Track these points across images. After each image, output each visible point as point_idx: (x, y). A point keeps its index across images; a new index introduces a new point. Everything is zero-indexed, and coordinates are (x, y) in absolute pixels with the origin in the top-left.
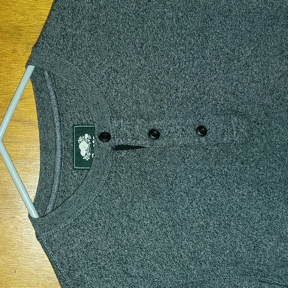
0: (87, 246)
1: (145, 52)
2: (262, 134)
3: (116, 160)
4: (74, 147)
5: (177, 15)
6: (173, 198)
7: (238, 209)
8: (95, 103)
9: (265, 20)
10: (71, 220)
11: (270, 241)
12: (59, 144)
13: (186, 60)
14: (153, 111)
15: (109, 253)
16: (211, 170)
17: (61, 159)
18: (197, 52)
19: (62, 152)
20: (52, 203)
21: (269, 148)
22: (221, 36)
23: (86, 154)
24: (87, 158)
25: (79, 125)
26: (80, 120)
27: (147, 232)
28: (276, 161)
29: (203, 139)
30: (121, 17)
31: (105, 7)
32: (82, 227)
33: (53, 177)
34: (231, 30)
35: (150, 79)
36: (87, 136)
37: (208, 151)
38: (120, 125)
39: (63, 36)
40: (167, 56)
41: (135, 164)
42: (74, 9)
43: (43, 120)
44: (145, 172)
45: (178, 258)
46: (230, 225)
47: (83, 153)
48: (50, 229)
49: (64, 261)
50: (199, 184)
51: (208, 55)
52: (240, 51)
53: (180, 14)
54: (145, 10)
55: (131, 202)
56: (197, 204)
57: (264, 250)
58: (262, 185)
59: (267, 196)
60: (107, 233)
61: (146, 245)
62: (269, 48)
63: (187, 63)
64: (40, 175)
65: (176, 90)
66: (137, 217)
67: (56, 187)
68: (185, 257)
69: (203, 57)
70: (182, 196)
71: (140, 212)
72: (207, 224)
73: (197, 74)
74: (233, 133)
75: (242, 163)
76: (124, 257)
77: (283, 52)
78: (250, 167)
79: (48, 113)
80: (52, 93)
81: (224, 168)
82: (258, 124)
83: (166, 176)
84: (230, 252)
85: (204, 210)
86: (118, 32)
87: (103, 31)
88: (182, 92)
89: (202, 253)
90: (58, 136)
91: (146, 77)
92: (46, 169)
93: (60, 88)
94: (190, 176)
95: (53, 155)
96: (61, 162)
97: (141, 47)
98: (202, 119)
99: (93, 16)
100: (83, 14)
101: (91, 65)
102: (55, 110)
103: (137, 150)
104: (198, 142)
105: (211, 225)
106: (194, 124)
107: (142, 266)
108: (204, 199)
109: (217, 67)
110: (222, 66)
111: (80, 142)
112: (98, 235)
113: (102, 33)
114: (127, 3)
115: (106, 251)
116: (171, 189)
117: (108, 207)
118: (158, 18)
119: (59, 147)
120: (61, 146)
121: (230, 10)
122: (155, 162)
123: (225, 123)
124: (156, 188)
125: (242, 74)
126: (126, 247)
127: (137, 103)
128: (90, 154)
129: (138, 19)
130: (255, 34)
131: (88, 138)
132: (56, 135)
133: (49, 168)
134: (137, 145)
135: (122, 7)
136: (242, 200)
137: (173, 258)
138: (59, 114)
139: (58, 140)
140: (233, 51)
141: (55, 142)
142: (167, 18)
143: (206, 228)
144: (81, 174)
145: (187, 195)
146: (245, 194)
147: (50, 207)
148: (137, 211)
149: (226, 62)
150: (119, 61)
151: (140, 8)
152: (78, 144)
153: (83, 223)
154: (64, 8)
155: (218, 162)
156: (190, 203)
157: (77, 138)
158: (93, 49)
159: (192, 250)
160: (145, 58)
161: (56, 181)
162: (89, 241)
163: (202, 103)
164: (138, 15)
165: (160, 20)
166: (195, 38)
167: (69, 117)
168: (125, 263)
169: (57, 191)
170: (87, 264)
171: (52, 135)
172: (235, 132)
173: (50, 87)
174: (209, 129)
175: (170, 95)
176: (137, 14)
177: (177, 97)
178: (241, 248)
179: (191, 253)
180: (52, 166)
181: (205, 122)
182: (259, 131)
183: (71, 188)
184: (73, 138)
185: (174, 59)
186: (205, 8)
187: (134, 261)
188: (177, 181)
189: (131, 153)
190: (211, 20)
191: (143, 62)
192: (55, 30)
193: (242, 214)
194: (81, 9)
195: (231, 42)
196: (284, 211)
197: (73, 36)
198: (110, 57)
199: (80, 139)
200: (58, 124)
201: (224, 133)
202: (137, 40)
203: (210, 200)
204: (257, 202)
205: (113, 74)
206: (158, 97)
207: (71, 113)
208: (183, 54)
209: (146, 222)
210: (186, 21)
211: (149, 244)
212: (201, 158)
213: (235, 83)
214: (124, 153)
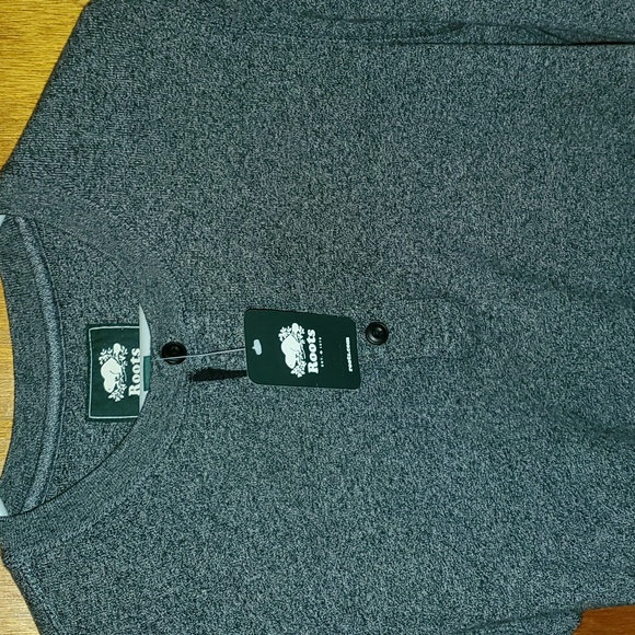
0: (119, 579)
1: (249, 173)
2: (499, 340)
3: (194, 402)
4: (89, 372)
5: (312, 93)
6: (312, 479)
7: (447, 499)
8: (149, 283)
9: (494, 99)
10: (87, 525)
11: (513, 567)
12: (55, 365)
13: (335, 186)
14: (274, 296)
15: (167, 597)
16: (394, 417)
17: (61, 399)
18: (356, 169)
19: (62, 385)
20: (37, 494)
21: (513, 369)
22: (405, 135)
23: (116, 388)
24: (117, 396)
25: (100, 325)
26: (100, 314)
27: (252, 551)
28: (527, 397)
29: (380, 351)
30: (194, 102)
31: (160, 83)
32: (110, 540)
33: (42, 438)
34: (426, 121)
35: (263, 227)
36: (117, 347)
37: (390, 377)
38: (204, 327)
39: (73, 148)
40: (296, 179)
41: (236, 408)
42: (94, 92)
43: (21, 319)
44: (256, 424)
45: (315, 608)
46: (430, 535)
47: (109, 386)
48: (41, 541)
49: (67, 610)
50: (369, 447)
51: (379, 177)
52: (444, 166)
53: (318, 91)
54: (244, 84)
55: (221, 487)
56: (363, 490)
57: (502, 590)
58: (500, 445)
59: (509, 470)
60: (165, 554)
61: (247, 580)
62: (504, 159)
63: (338, 193)
64: (14, 433)
65: (319, 249)
66: (232, 519)
67: (46, 459)
68: (331, 606)
69: (368, 179)
70: (331, 473)
71: (239, 508)
72: (382, 532)
73: (358, 214)
74: (443, 337)
75: (458, 402)
76: (198, 605)
77: (532, 168)
78: (475, 409)
79: (29, 302)
80: (36, 260)
81: (421, 412)
82: (491, 317)
83: (300, 430)
84: (430, 595)
85: (378, 502)
86: (190, 132)
87: (159, 134)
88: (332, 252)
89: (369, 597)
90: (54, 350)
91: (255, 223)
92: (26, 419)
93: (54, 248)
94: (351, 430)
95: (42, 390)
96: (61, 405)
97: (241, 162)
98: (378, 307)
99: (135, 105)
100: (115, 102)
101: (137, 204)
102: (46, 294)
103: (241, 380)
104: (370, 356)
105: (390, 534)
106: (360, 319)
107: (237, 626)
108: (379, 480)
109: (398, 201)
110: (408, 198)
111: (104, 362)
112: (145, 557)
113: (157, 138)
114: (206, 71)
115: (161, 591)
116: (310, 459)
117: (170, 498)
118: (272, 100)
119: (55, 374)
120: (61, 370)
121: (418, 80)
122: (277, 401)
123: (425, 315)
124: (277, 458)
125: (447, 216)
126: (205, 585)
127: (240, 279)
128: (124, 387)
129: (231, 103)
130: (476, 130)
131: (120, 353)
132: (48, 347)
133: (33, 419)
134: (238, 368)
135: (196, 81)
136: (457, 480)
137: (305, 607)
138: (55, 303)
139: (54, 357)
140: (430, 166)
141: (48, 362)
142: (291, 98)
143: (380, 541)
144: (104, 432)
145: (343, 472)
146: (465, 467)
147: (31, 502)
148: (233, 508)
149: (414, 191)
150: (196, 192)
151: (233, 81)
152: (98, 366)
153: (113, 531)
154: (75, 91)
155: (409, 400)
156: (348, 489)
157: (97, 352)
158: (139, 170)
159: (348, 589)
160: (250, 185)
161: (49, 446)
162: (124, 569)
163: (375, 274)
164: (230, 95)
165: (276, 104)
166: (352, 139)
167: (77, 308)
168: (201, 618)
169: (50, 468)
170: (118, 618)
171: (40, 348)
172: (447, 335)
173: (30, 247)
174: (393, 329)
175: (307, 260)
176: (226, 93)
177: (321, 264)
178: (452, 584)
179: (346, 597)
180: (39, 414)
181: (384, 316)
182: (492, 333)
183: (80, 462)
184: (88, 354)
185: (310, 186)
186: (368, 77)
187: (219, 614)
188: (323, 442)
189: (228, 384)
190: (382, 101)
191: (246, 192)
192: (55, 137)
193: (456, 511)
194: (109, 91)
195: (426, 147)
196: (542, 503)
197: (96, 147)
198: (176, 185)
199: (104, 355)
200: (52, 324)
201: (423, 336)
202: (231, 149)
203: (391, 481)
204: (487, 483)
205: (187, 221)
206: (283, 265)
207: (80, 300)
208: (327, 175)
209: (251, 531)
210: (330, 105)
211: (254, 578)
212: (376, 392)
213: (436, 233)
214: (213, 386)
